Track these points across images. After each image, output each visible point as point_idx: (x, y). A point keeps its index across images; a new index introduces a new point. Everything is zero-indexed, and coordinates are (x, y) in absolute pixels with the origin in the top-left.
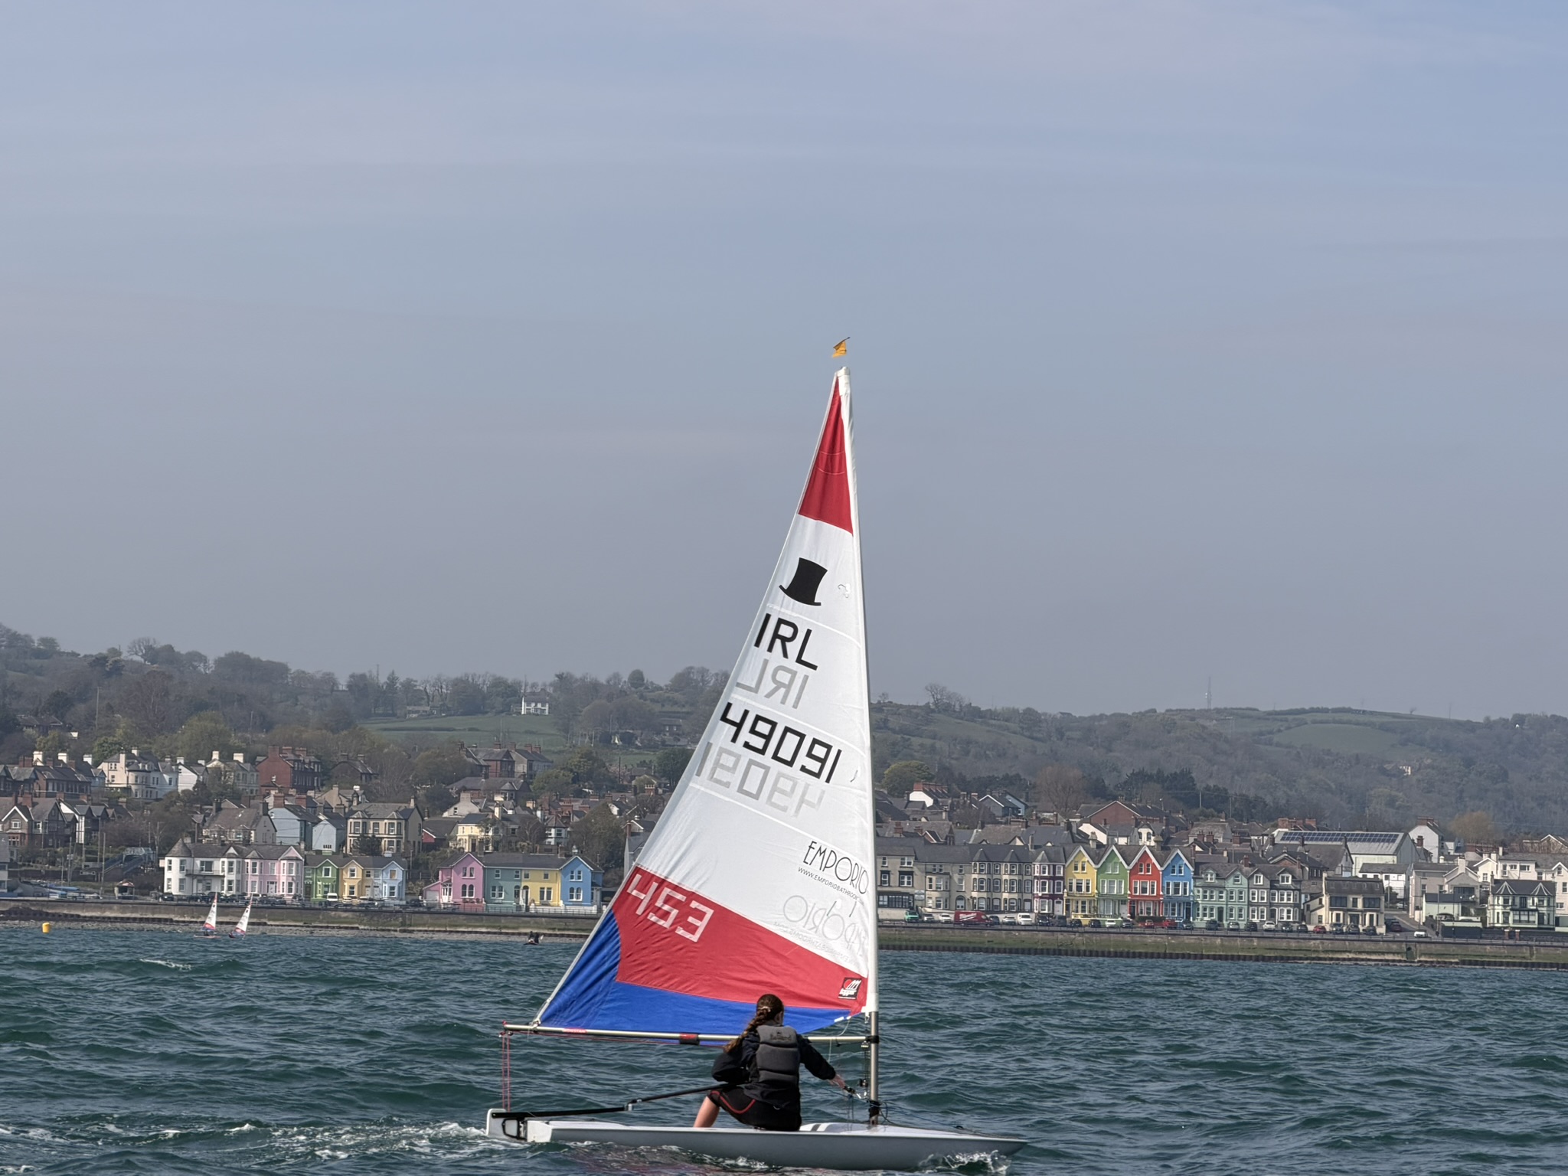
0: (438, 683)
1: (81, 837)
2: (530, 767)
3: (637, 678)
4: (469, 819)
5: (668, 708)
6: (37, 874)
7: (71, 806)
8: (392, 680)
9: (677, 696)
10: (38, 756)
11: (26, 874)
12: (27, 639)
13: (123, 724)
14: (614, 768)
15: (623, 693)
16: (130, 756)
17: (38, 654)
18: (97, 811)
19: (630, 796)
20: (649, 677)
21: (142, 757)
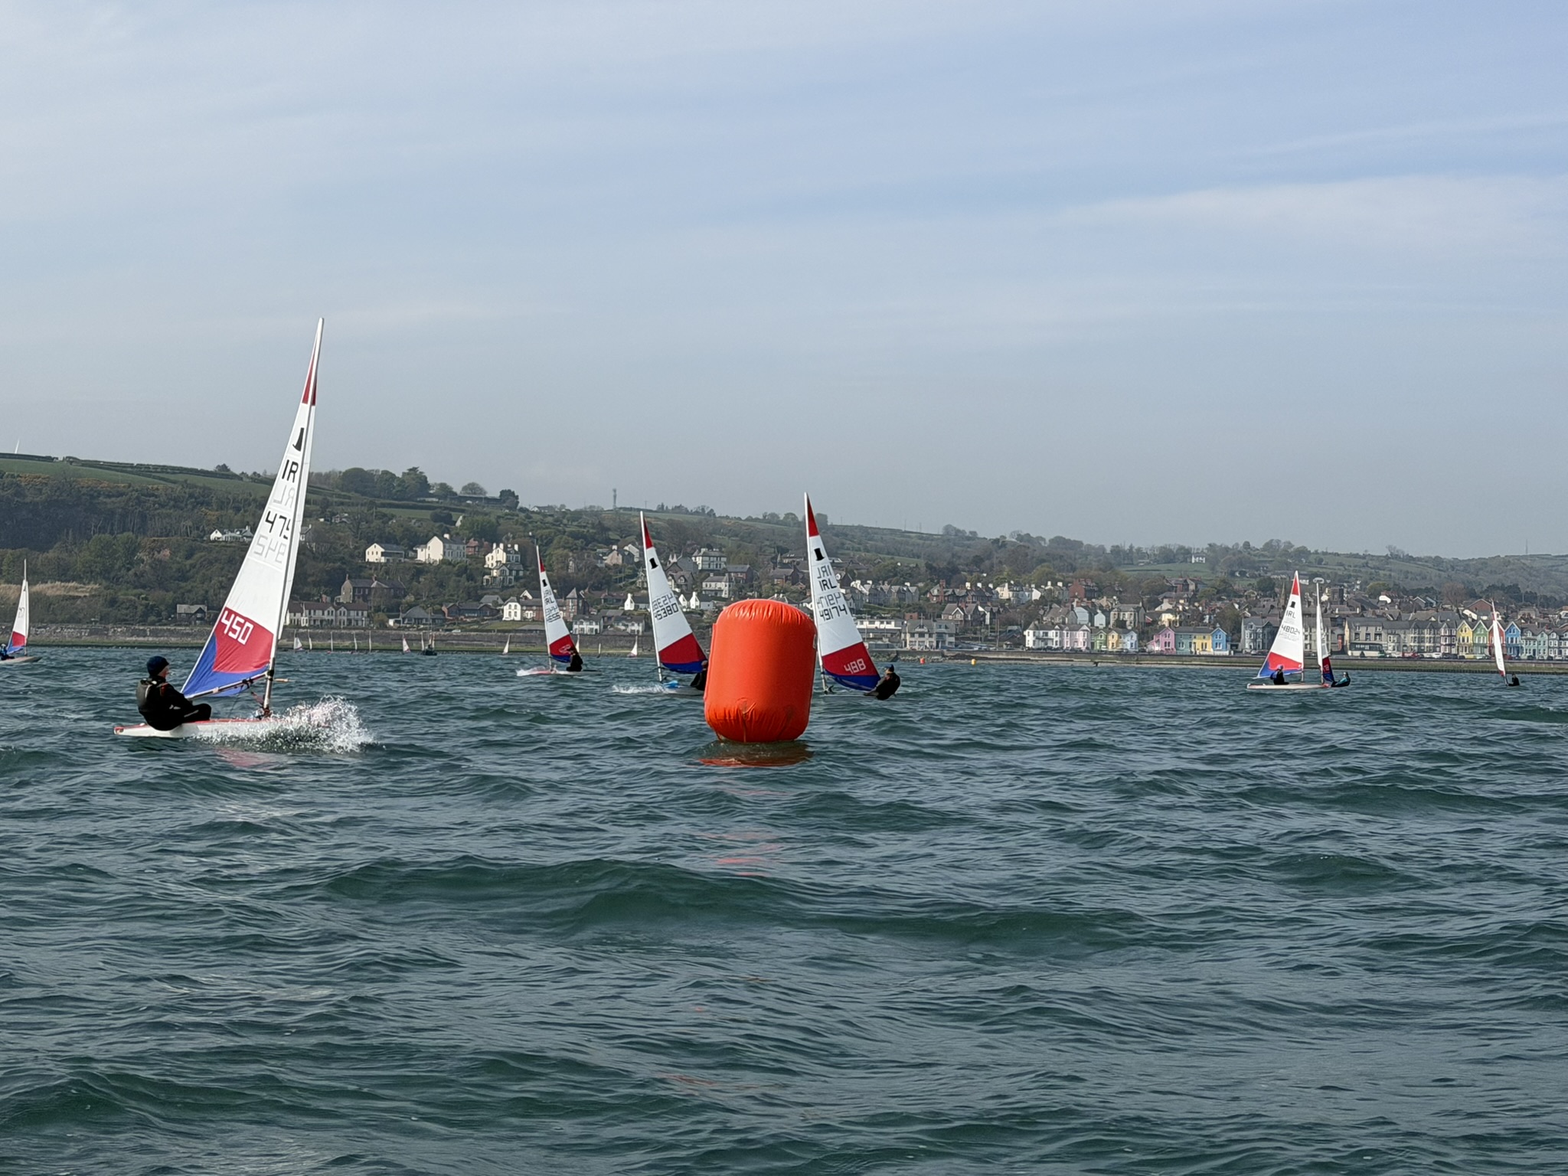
0: (1153, 549)
1: (988, 622)
2: (1196, 587)
3: (1247, 545)
4: (1168, 611)
5: (1262, 559)
6: (968, 639)
7: (983, 607)
8: (1131, 547)
9: (1266, 553)
10: (968, 585)
11: (963, 638)
12: (964, 532)
13: (1006, 569)
14: (1236, 587)
15: (1240, 552)
16: (1010, 584)
17: (968, 539)
18: (995, 609)
19: (1244, 599)
20: (1252, 545)
21: (1016, 585)
